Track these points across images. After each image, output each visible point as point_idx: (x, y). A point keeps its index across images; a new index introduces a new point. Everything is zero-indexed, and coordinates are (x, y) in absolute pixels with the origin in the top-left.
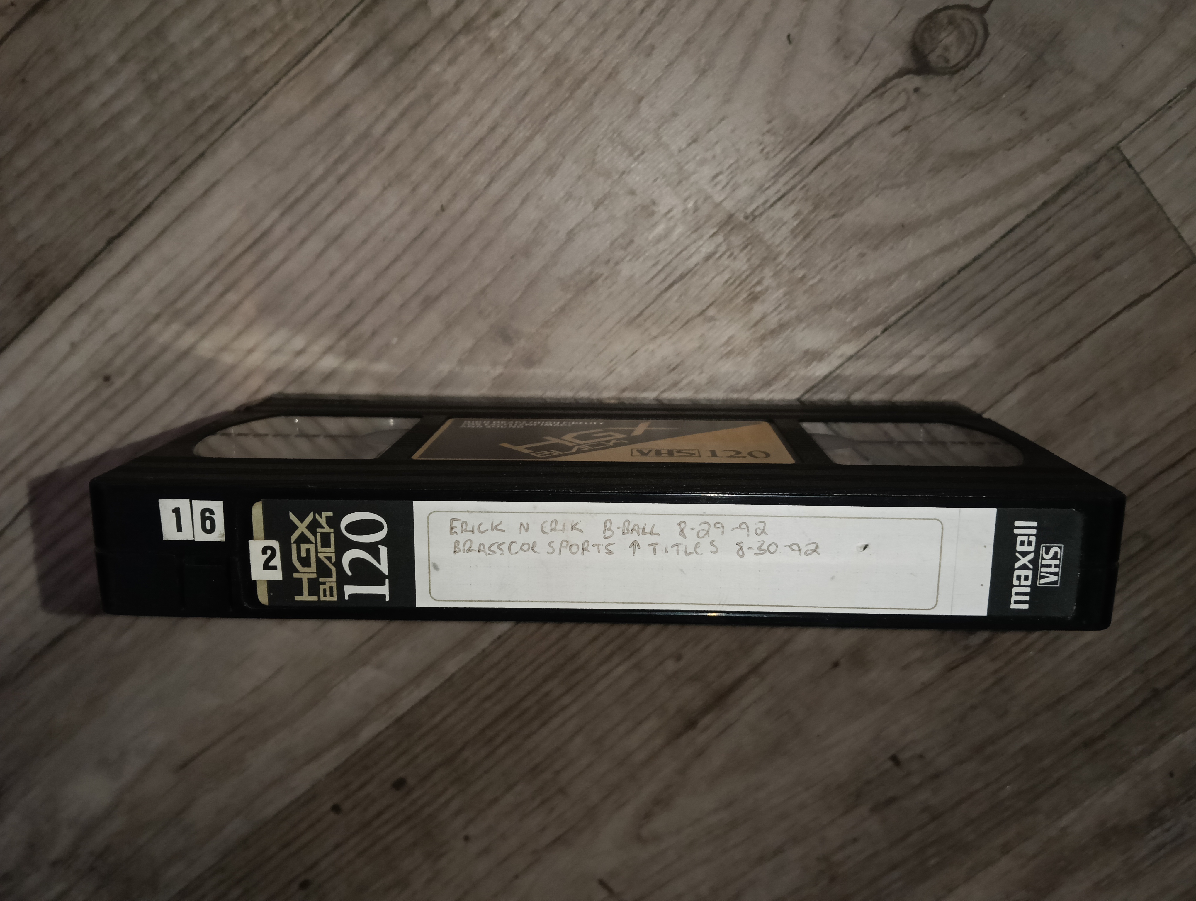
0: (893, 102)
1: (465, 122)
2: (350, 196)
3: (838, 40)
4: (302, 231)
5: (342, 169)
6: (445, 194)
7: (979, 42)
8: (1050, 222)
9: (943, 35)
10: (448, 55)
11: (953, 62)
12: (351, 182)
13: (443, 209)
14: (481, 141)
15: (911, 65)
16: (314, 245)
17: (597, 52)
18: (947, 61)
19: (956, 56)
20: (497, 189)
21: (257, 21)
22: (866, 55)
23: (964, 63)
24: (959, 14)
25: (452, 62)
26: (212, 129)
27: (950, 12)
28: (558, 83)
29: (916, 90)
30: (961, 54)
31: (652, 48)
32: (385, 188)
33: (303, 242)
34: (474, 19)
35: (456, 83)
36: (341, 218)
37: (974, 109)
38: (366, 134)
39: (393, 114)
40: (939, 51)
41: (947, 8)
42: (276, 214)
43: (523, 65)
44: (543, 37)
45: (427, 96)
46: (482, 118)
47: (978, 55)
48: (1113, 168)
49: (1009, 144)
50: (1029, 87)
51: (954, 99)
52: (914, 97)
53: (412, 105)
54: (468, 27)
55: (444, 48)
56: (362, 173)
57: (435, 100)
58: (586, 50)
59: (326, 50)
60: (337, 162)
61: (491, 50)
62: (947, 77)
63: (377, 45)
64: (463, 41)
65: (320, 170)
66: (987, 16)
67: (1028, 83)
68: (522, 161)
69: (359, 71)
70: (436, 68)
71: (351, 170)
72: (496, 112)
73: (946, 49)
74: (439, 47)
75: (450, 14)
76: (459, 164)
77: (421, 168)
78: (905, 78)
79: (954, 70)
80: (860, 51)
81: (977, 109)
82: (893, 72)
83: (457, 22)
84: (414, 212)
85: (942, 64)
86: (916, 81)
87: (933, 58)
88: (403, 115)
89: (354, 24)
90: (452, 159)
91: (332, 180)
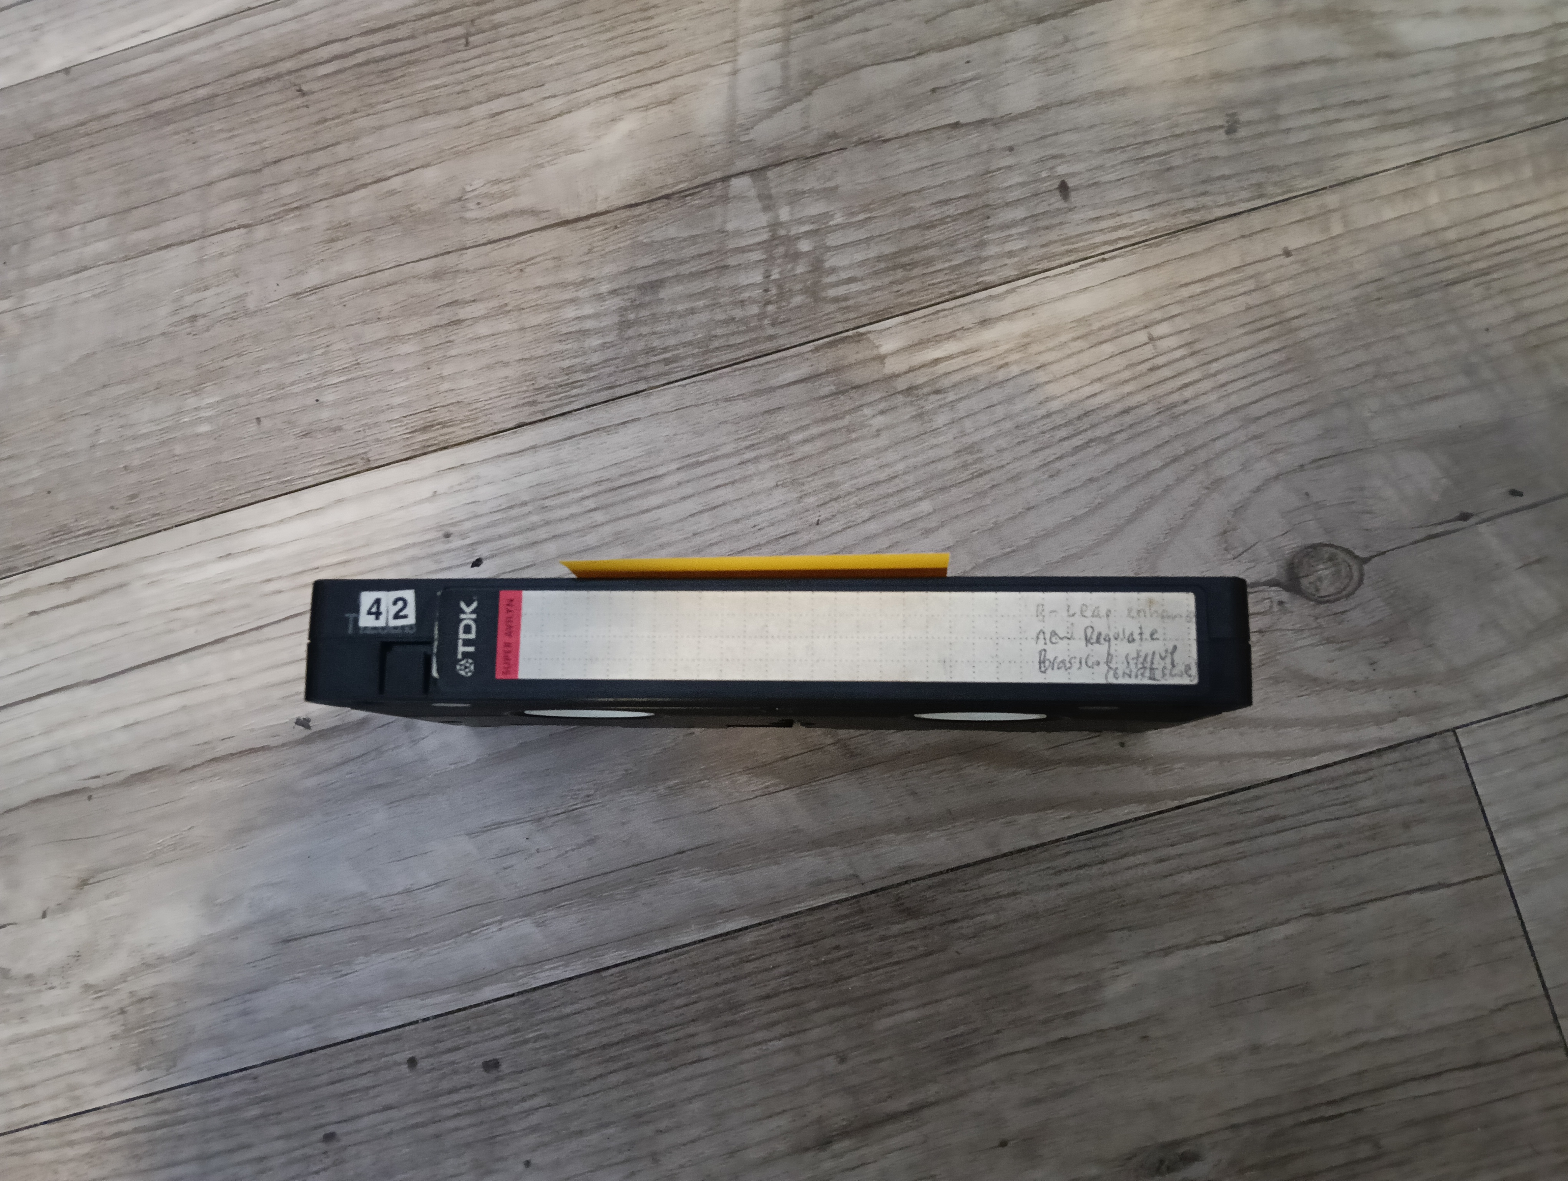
0: (1255, 604)
1: (870, 463)
2: (744, 479)
3: (1225, 532)
4: (688, 490)
5: (749, 455)
6: (824, 513)
7: (1352, 586)
8: (1371, 774)
9: (1321, 566)
10: (883, 405)
11: (1323, 593)
12: (751, 469)
13: (818, 524)
14: (878, 483)
15: (1283, 580)
16: (691, 506)
17: (1007, 456)
18: (1317, 590)
19: (1327, 589)
20: (873, 527)
21: (738, 313)
22: (1245, 555)
23: (1332, 597)
24: (1342, 555)
25: (882, 412)
26: (656, 377)
27: (1332, 550)
28: (965, 466)
29: (1281, 603)
30: (1332, 590)
31: (1059, 472)
32: (777, 486)
33: (684, 498)
34: (916, 387)
35: (878, 431)
36: (726, 494)
37: (1329, 641)
38: (783, 437)
39: (814, 431)
40: (1312, 579)
41: (1332, 546)
42: (674, 466)
43: (941, 439)
44: (968, 424)
45: (849, 429)
46: (887, 465)
47: (1348, 596)
48: (1445, 749)
49: (1352, 686)
50: (1386, 643)
51: (1314, 625)
52: (1276, 608)
53: (834, 431)
54: (910, 390)
55: (881, 398)
56: (765, 465)
57: (854, 436)
58: (1000, 451)
59: (784, 358)
60: (747, 448)
61: (920, 416)
62: (1312, 603)
63: (827, 373)
64: (900, 398)
65: (729, 449)
66: (1366, 567)
67: (1387, 639)
68: (905, 515)
69: (803, 384)
70: (867, 411)
71: (756, 460)
72: (900, 467)
73: (1320, 579)
74: (878, 396)
75: (898, 376)
76: (849, 494)
77: (817, 483)
78: (1274, 588)
79: (1321, 601)
80: (1241, 550)
81: (1332, 642)
82: (1264, 579)
83: (901, 384)
84: (791, 516)
85: (1311, 590)
86: (1284, 596)
87: (1305, 582)
88: (822, 435)
89: (817, 349)
90: (846, 487)
91: (736, 460)
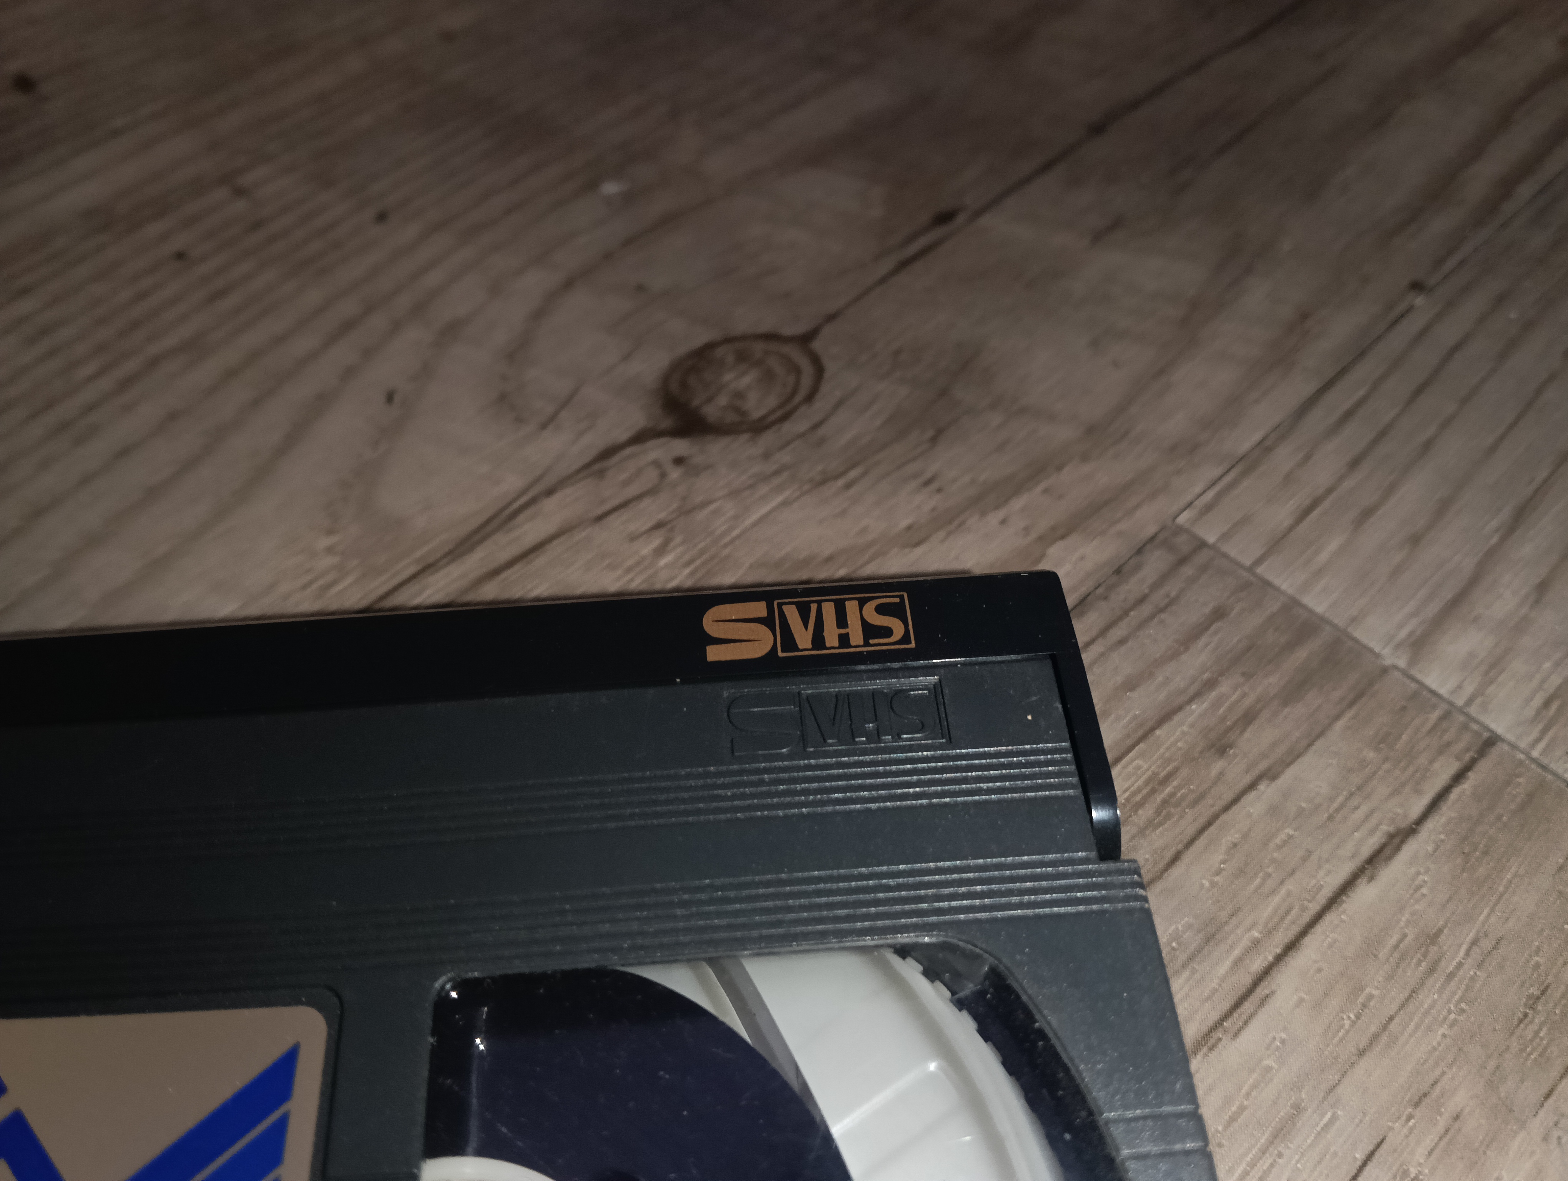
0: (626, 483)
3: (503, 398)
7: (807, 381)
15: (667, 423)
18: (743, 414)
19: (761, 405)
22: (565, 414)
23: (779, 413)
24: (758, 348)
27: (739, 345)
29: (679, 461)
30: (772, 401)
37: (819, 483)
40: (723, 400)
41: (730, 339)
47: (810, 398)
48: (1183, 561)
50: (934, 439)
51: (767, 469)
52: (675, 474)
62: (745, 437)
66: (817, 345)
67: (930, 433)
73: (739, 395)
78: (651, 444)
79: (758, 428)
80: (550, 408)
81: (826, 482)
85: (731, 418)
86: (680, 447)
87: (712, 412)
